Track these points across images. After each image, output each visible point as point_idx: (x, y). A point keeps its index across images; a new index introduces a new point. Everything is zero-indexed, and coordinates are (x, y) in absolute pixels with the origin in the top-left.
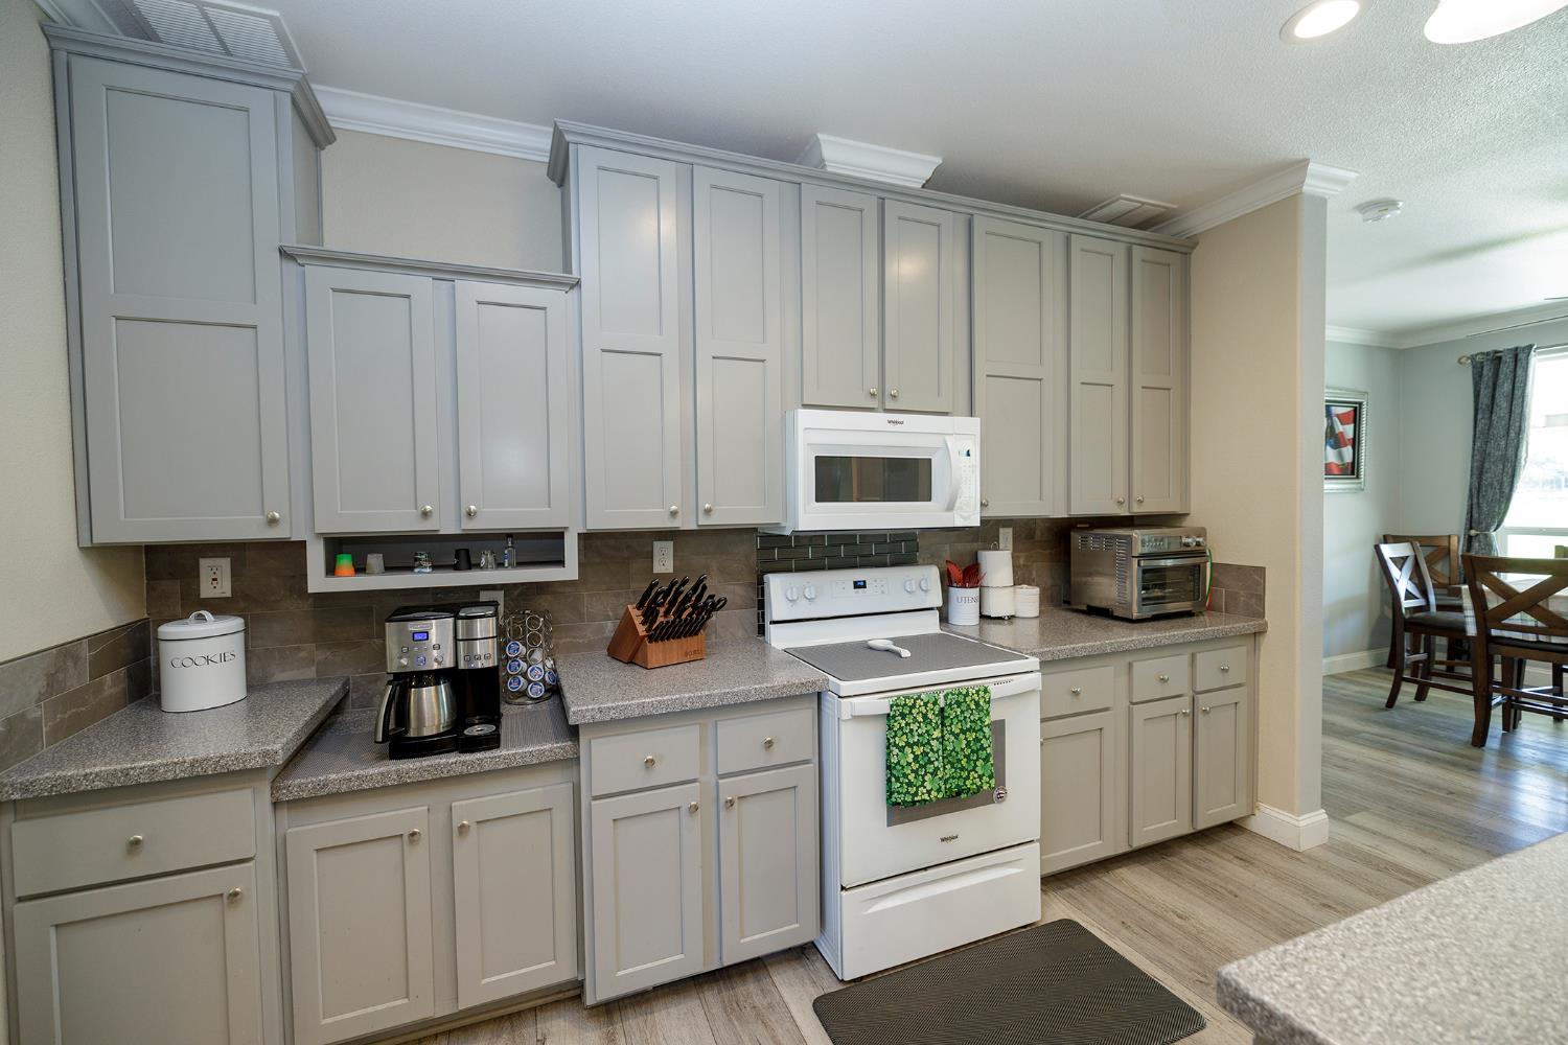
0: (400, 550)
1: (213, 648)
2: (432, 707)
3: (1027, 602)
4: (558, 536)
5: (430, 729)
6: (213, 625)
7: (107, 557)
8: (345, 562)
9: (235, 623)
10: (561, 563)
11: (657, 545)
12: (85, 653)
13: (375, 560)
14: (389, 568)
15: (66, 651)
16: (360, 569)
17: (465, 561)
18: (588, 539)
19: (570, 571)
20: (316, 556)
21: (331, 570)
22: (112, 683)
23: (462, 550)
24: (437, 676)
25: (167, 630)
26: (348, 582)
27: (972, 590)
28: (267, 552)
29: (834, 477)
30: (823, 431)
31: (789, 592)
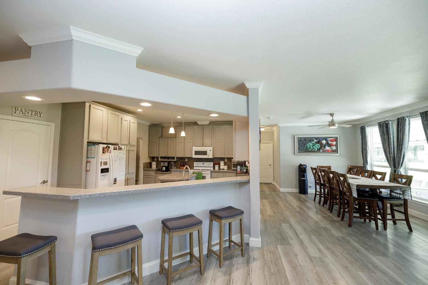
0: (165, 158)
1: (154, 164)
2: (164, 169)
3: (226, 167)
4: (174, 157)
6: (154, 162)
7: (150, 157)
8: (161, 159)
9: (156, 162)
11: (186, 159)
13: (163, 158)
14: (164, 159)
15: (147, 163)
16: (162, 159)
18: (177, 158)
19: (175, 160)
20: (159, 158)
21: (160, 159)
22: (149, 166)
23: (168, 158)
24: (165, 166)
25: (152, 162)
27: (218, 165)
28: (157, 158)
29: (197, 153)
30: (195, 149)
31: (195, 164)
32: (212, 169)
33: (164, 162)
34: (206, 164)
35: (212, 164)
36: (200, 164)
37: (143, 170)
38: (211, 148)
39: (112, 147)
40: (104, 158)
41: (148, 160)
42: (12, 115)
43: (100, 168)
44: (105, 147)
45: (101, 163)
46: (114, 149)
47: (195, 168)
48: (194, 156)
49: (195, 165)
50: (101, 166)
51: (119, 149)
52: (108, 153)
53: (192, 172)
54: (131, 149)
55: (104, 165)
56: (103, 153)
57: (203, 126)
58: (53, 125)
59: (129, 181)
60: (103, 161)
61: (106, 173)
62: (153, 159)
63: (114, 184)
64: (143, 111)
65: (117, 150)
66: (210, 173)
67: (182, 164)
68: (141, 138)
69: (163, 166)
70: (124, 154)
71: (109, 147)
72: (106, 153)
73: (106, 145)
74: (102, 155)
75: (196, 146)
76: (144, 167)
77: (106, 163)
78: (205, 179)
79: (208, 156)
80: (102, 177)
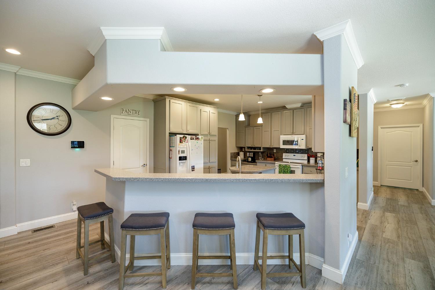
0: (251, 148)
1: (241, 154)
2: (250, 159)
4: (261, 147)
5: (250, 161)
7: (238, 147)
8: (248, 149)
9: (243, 153)
10: (261, 150)
11: (274, 149)
12: (236, 153)
13: (250, 149)
16: (249, 149)
17: (255, 149)
18: (263, 148)
19: (262, 151)
20: (246, 148)
21: (247, 149)
23: (255, 148)
24: (251, 157)
25: (240, 152)
26: (248, 150)
27: (314, 159)
28: (245, 148)
29: (285, 142)
30: (283, 138)
31: (285, 155)
32: (306, 162)
33: (250, 152)
34: (298, 156)
35: (305, 156)
36: (291, 155)
37: (231, 160)
38: (304, 137)
39: (189, 137)
40: (182, 147)
41: (236, 151)
42: (121, 115)
43: (178, 156)
44: (182, 137)
45: (179, 152)
46: (191, 139)
47: (284, 160)
48: (282, 146)
49: (284, 157)
50: (179, 154)
51: (196, 138)
52: (185, 143)
53: (278, 165)
54: (212, 138)
55: (181, 153)
56: (181, 142)
57: (293, 110)
58: (148, 120)
59: (210, 169)
60: (181, 150)
61: (184, 161)
62: (241, 149)
63: (192, 171)
64: (220, 100)
65: (194, 139)
66: (301, 167)
67: (269, 155)
68: (228, 129)
69: (249, 157)
70: (202, 144)
71: (186, 137)
72: (184, 142)
73: (183, 135)
74: (179, 145)
75: (284, 135)
76: (231, 157)
77: (183, 152)
78: (295, 173)
79: (300, 146)
80: (181, 164)
